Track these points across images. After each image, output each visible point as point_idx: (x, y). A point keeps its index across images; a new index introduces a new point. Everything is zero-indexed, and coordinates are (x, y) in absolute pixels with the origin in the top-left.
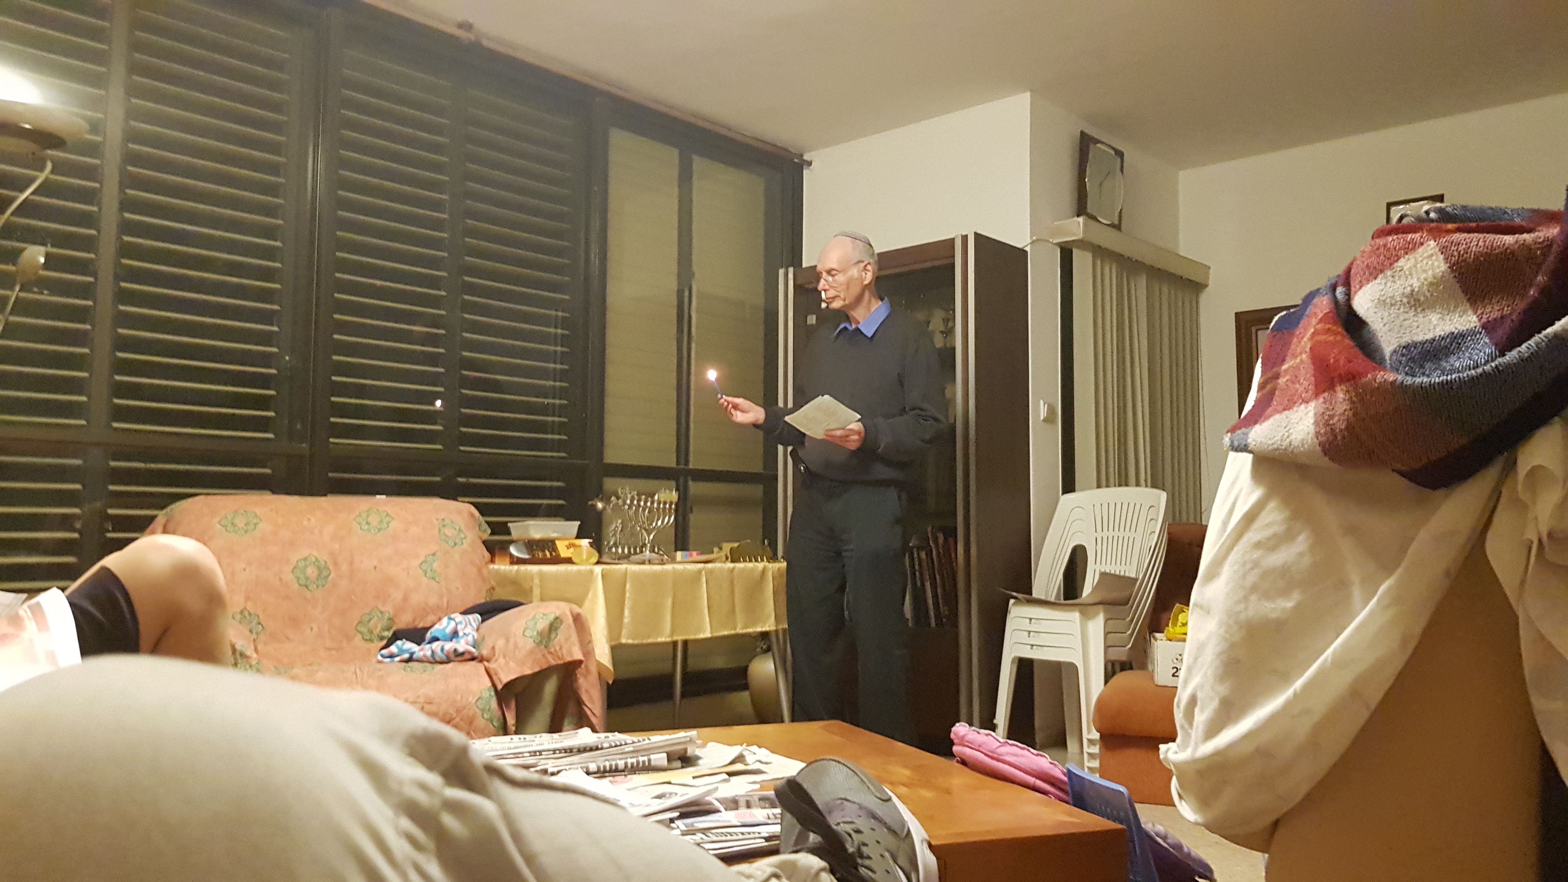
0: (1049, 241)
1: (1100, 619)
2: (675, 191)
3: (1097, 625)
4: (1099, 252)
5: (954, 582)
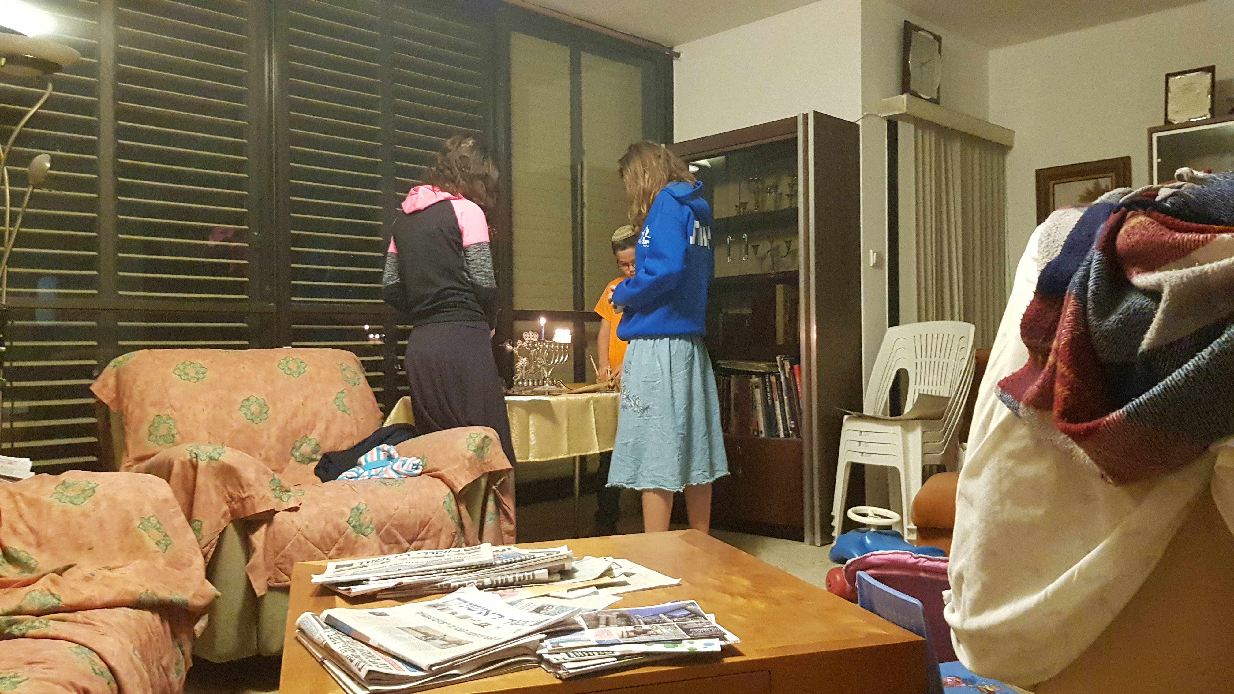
0: (877, 116)
1: (918, 432)
2: (567, 82)
3: (916, 437)
4: (921, 123)
5: (799, 401)
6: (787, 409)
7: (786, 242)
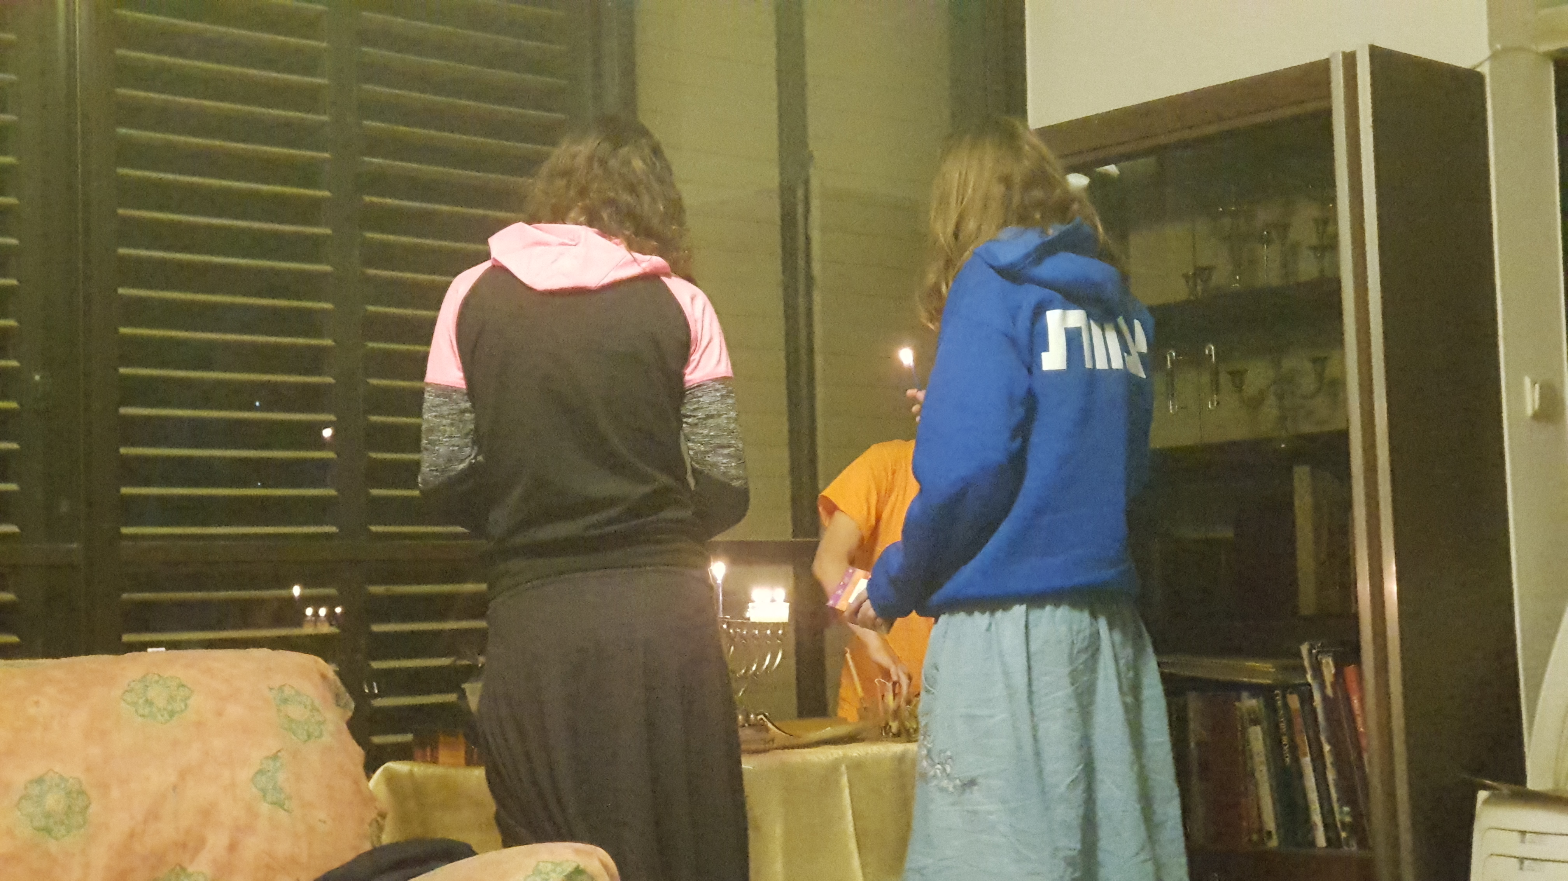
0: (1530, 51)
5: (1360, 757)
6: (1331, 776)
7: (1315, 361)
